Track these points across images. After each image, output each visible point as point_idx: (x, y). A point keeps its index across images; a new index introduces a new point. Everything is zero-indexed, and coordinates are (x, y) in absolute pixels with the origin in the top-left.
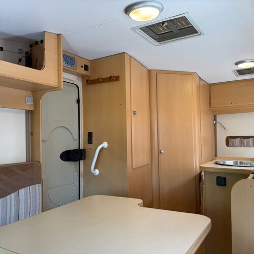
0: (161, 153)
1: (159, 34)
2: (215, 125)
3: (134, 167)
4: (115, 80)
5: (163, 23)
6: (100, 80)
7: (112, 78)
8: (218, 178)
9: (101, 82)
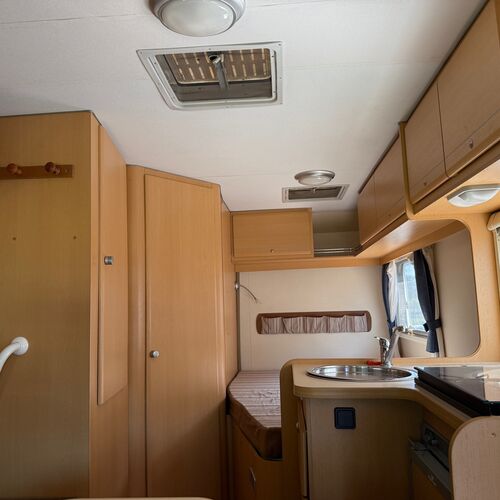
0: (152, 356)
1: (182, 85)
2: (237, 291)
3: (102, 401)
4: (61, 175)
5: (213, 55)
6: (15, 170)
7: (54, 169)
8: (337, 411)
9: (17, 176)
